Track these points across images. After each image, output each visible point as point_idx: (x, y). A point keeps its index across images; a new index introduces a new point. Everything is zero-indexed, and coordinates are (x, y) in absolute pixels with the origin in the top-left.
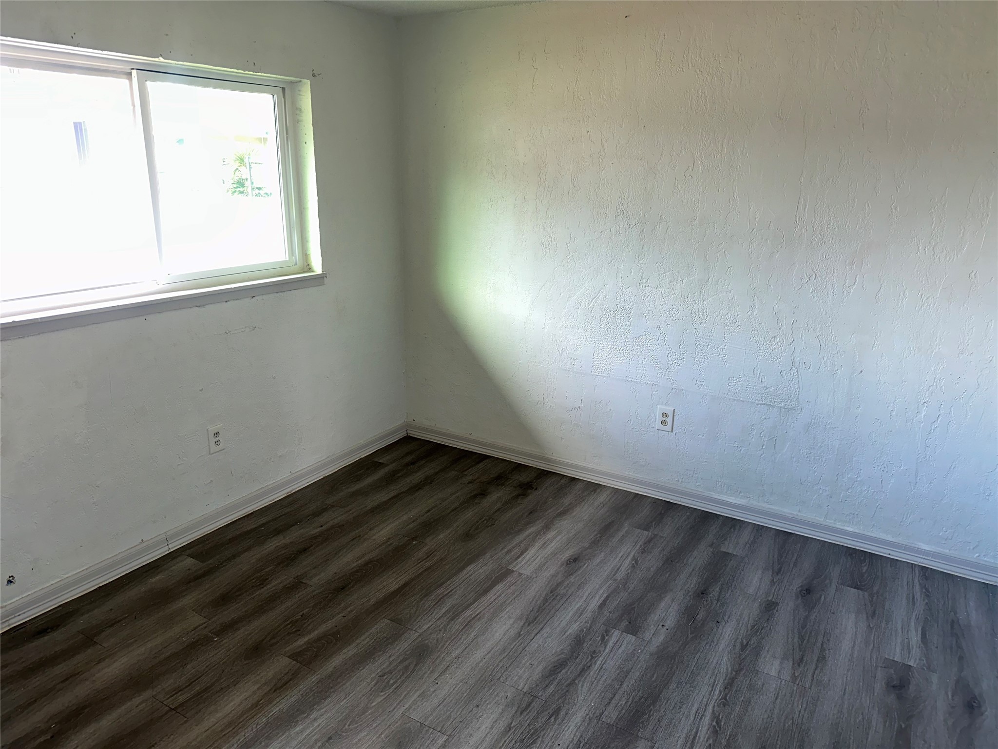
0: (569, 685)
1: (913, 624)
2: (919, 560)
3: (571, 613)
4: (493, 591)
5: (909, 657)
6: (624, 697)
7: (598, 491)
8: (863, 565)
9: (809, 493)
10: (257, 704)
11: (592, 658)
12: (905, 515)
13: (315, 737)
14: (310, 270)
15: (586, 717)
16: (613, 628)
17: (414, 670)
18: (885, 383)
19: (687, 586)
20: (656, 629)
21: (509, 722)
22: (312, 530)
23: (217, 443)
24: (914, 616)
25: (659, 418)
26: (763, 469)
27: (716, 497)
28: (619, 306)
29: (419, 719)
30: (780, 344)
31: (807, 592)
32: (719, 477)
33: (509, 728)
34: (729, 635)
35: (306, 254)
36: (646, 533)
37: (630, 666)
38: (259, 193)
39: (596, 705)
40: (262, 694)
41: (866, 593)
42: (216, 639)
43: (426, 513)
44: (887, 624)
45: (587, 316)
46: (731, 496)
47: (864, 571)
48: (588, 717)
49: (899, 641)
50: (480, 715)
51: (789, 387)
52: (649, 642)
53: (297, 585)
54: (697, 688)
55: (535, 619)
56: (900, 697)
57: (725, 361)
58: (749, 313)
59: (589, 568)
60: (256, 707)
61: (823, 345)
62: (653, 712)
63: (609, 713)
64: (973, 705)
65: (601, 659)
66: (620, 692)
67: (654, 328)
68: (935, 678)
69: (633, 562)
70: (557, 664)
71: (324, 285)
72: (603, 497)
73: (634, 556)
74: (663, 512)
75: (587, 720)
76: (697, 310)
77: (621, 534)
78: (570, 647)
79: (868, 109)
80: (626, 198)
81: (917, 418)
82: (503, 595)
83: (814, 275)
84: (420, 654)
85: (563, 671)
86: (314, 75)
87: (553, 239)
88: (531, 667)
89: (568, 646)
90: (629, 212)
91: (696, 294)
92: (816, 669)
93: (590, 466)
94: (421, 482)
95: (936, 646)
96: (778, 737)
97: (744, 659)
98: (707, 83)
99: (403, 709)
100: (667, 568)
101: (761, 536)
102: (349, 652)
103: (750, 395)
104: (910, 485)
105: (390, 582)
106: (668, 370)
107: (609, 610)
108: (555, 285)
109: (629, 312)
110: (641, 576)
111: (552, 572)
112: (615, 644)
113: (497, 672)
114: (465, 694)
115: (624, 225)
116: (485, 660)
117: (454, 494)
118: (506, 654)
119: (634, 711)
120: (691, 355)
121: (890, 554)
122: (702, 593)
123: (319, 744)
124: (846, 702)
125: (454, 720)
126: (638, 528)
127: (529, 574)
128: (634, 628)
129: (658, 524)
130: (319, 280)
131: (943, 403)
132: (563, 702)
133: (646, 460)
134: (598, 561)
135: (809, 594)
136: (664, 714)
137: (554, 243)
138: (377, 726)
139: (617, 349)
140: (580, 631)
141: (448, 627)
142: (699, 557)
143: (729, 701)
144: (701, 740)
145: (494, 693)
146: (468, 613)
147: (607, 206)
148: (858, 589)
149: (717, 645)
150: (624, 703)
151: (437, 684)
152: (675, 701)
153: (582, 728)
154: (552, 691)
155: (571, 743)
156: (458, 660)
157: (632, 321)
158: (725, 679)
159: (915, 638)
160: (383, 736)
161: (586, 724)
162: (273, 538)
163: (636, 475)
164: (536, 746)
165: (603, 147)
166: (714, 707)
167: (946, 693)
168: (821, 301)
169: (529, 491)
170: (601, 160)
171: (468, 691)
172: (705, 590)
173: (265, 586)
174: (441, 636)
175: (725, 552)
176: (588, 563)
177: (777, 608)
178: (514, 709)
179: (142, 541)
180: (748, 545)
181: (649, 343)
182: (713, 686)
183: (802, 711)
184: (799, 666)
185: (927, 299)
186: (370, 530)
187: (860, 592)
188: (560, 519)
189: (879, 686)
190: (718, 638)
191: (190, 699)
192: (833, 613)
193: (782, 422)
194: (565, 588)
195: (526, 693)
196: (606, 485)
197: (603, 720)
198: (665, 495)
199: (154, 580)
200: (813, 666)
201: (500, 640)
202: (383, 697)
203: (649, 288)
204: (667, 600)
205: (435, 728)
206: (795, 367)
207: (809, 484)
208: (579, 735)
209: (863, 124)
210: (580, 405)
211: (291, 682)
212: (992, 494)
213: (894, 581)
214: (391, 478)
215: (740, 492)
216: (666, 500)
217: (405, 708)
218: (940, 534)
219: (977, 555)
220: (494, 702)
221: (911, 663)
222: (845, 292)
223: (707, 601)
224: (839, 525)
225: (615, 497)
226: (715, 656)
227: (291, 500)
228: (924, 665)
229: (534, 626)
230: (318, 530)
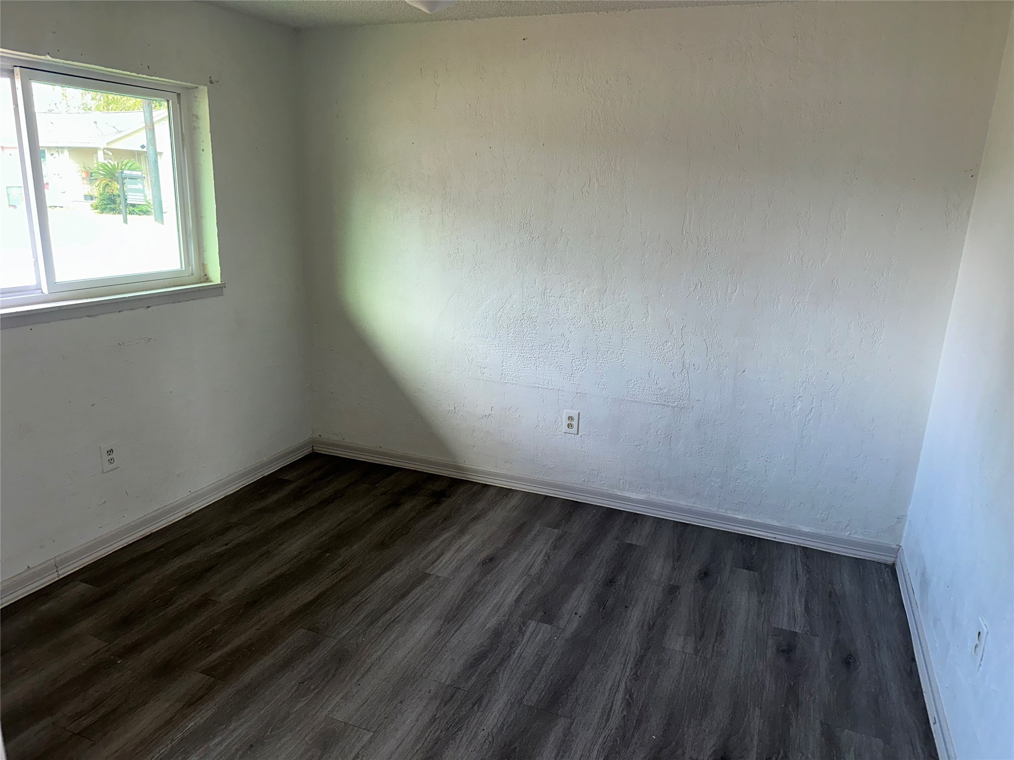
0: (490, 674)
1: (797, 596)
2: (800, 541)
3: (489, 609)
4: (411, 595)
5: (795, 625)
6: (543, 681)
7: (509, 496)
8: (753, 549)
9: (702, 485)
10: (169, 721)
11: (511, 648)
12: (787, 501)
13: (235, 746)
14: (207, 280)
15: (508, 702)
16: (529, 619)
17: (334, 675)
18: (764, 381)
19: (596, 576)
20: (570, 617)
21: (433, 713)
22: (218, 548)
23: (111, 461)
24: (798, 590)
25: (566, 422)
26: (660, 465)
27: (619, 494)
28: (525, 315)
29: (343, 719)
30: (671, 348)
31: (705, 575)
32: (621, 475)
33: (433, 720)
34: (637, 618)
35: (203, 264)
36: (556, 531)
37: (547, 652)
38: (133, 210)
39: (517, 690)
40: (175, 711)
41: (757, 573)
42: (119, 662)
43: (338, 525)
44: (775, 599)
45: (495, 325)
46: (632, 492)
47: (754, 554)
48: (510, 702)
49: (786, 611)
50: (404, 710)
51: (681, 387)
52: (564, 630)
53: (205, 602)
54: (610, 667)
55: (455, 617)
56: (788, 660)
57: (623, 365)
58: (643, 320)
59: (504, 566)
60: (170, 723)
61: (710, 348)
62: (571, 692)
63: (530, 696)
64: (849, 661)
65: (519, 648)
66: (540, 677)
67: (559, 335)
68: (817, 641)
69: (546, 558)
70: (477, 657)
71: (222, 295)
72: (515, 501)
73: (546, 553)
74: (571, 511)
75: (509, 705)
76: (597, 318)
77: (533, 533)
78: (489, 640)
79: (743, 133)
80: (528, 212)
81: (794, 411)
82: (421, 598)
83: (700, 284)
84: (340, 659)
85: (484, 662)
86: (211, 82)
87: (459, 251)
88: (453, 661)
89: (487, 639)
90: (532, 225)
91: (596, 303)
92: (715, 642)
93: (501, 472)
94: (331, 496)
95: (817, 613)
96: (685, 703)
97: (651, 638)
98: (600, 105)
99: (326, 712)
100: (577, 561)
101: (661, 528)
102: (266, 662)
103: (647, 396)
104: (790, 473)
105: (304, 594)
106: (573, 376)
107: (525, 603)
108: (463, 296)
109: (535, 321)
110: (554, 570)
111: (469, 572)
112: (532, 633)
113: (419, 669)
114: (389, 692)
115: (527, 238)
116: (406, 660)
117: (366, 506)
118: (427, 652)
119: (553, 692)
120: (593, 361)
121: (775, 538)
122: (610, 582)
123: (240, 753)
124: (743, 668)
125: (378, 717)
126: (549, 527)
127: (446, 576)
128: (549, 617)
129: (568, 522)
130: (217, 290)
131: (814, 397)
132: (486, 691)
133: (554, 462)
134: (512, 559)
135: (707, 576)
136: (581, 693)
137: (461, 254)
138: (300, 730)
139: (525, 357)
140: (499, 624)
141: (368, 631)
142: (606, 550)
143: (639, 676)
144: (616, 712)
145: (417, 689)
146: (388, 616)
147: (511, 220)
148: (749, 570)
149: (626, 627)
150: (543, 686)
151: (359, 685)
152: (591, 680)
153: (505, 713)
154: (473, 682)
155: (495, 727)
156: (379, 661)
157: (537, 329)
158: (635, 658)
159: (799, 608)
160: (307, 738)
161: (509, 709)
162: (175, 559)
163: (546, 478)
164: (461, 733)
165: (505, 163)
166: (626, 683)
167: (827, 653)
168: (706, 308)
169: (443, 499)
170: (503, 175)
171: (391, 689)
172: (613, 579)
173: (170, 606)
174: (361, 641)
175: (629, 544)
176: (503, 562)
177: (678, 591)
178: (438, 701)
179: (29, 567)
180: (650, 536)
181: (554, 351)
182: (624, 665)
183: (705, 679)
184: (700, 640)
185: (798, 303)
186: (280, 545)
187: (751, 572)
188: (474, 523)
189: (770, 653)
190: (627, 621)
191: (97, 722)
192: (729, 592)
193: (676, 420)
194: (482, 587)
195: (448, 685)
196: (517, 489)
197: (524, 703)
198: (573, 496)
199: (43, 608)
200: (713, 640)
201: (421, 639)
202: (305, 703)
203: (553, 298)
204: (579, 590)
205: (360, 727)
206: (685, 369)
207: (702, 477)
208: (501, 719)
209: (739, 147)
210: (491, 413)
211: (206, 696)
212: (858, 477)
213: (780, 561)
214: (298, 495)
215: (641, 488)
216: (574, 500)
217: (328, 710)
218: (818, 516)
219: (849, 533)
220: (418, 697)
221: (797, 630)
222: (728, 298)
223: (615, 589)
224: (730, 514)
225: (527, 500)
226: (625, 637)
227: (191, 519)
228: (808, 631)
229: (453, 623)
230: (224, 548)
